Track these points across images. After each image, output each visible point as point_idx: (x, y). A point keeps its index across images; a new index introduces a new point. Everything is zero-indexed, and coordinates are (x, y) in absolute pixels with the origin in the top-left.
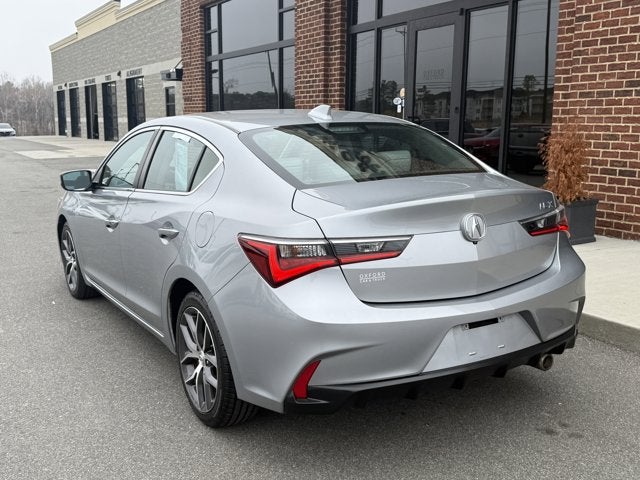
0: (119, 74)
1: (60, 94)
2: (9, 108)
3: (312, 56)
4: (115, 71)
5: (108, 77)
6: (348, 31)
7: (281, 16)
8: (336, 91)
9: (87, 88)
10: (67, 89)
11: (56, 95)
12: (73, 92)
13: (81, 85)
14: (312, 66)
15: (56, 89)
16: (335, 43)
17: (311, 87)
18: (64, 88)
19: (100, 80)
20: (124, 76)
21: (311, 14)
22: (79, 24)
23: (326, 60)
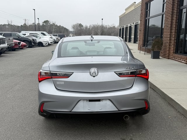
0: (133, 23)
1: (120, 29)
2: (113, 33)
3: (168, 17)
4: (132, 22)
5: (131, 25)
6: (179, 8)
7: (164, 5)
8: (174, 28)
9: (126, 28)
10: (122, 28)
11: (119, 30)
12: (123, 29)
13: (125, 27)
14: (168, 20)
15: (119, 28)
16: (175, 13)
17: (167, 26)
18: (121, 28)
19: (129, 25)
20: (134, 24)
21: (169, 4)
22: (126, 10)
23: (171, 18)
